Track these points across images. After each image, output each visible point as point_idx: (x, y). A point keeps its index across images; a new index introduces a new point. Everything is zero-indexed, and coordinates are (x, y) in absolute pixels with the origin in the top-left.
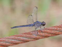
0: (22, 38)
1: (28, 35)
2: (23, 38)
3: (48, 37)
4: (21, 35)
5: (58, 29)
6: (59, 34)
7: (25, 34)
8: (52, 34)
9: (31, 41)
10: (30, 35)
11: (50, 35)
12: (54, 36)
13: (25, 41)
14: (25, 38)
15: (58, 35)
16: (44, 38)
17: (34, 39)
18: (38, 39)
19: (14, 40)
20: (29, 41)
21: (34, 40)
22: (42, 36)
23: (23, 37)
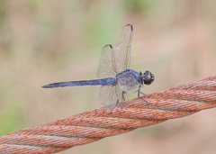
0: (47, 137)
1: (67, 127)
2: (52, 137)
3: (132, 129)
4: (45, 128)
5: (162, 101)
6: (166, 119)
7: (57, 124)
8: (145, 118)
9: (77, 145)
10: (74, 127)
11: (138, 123)
12: (149, 125)
13: (58, 147)
14: (57, 138)
15: (163, 120)
16: (120, 133)
17: (88, 137)
18: (100, 138)
19: (23, 147)
20: (70, 147)
21: (88, 143)
22: (111, 127)
23: (51, 133)
